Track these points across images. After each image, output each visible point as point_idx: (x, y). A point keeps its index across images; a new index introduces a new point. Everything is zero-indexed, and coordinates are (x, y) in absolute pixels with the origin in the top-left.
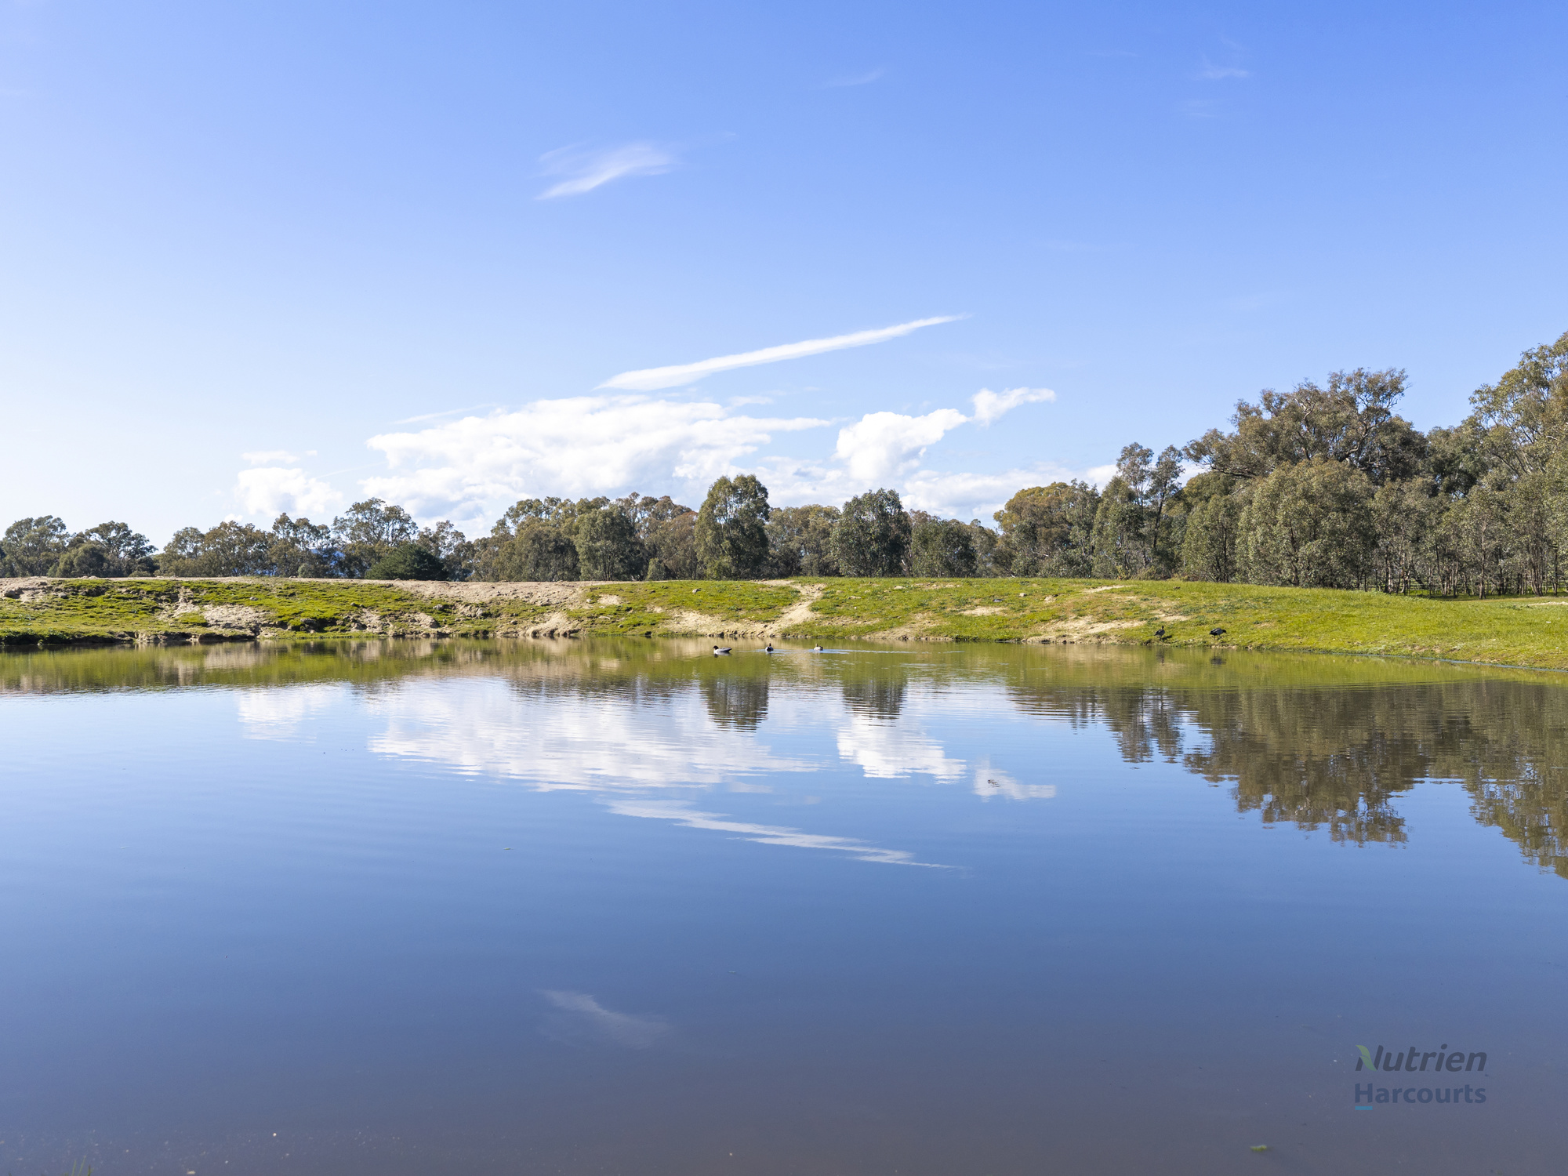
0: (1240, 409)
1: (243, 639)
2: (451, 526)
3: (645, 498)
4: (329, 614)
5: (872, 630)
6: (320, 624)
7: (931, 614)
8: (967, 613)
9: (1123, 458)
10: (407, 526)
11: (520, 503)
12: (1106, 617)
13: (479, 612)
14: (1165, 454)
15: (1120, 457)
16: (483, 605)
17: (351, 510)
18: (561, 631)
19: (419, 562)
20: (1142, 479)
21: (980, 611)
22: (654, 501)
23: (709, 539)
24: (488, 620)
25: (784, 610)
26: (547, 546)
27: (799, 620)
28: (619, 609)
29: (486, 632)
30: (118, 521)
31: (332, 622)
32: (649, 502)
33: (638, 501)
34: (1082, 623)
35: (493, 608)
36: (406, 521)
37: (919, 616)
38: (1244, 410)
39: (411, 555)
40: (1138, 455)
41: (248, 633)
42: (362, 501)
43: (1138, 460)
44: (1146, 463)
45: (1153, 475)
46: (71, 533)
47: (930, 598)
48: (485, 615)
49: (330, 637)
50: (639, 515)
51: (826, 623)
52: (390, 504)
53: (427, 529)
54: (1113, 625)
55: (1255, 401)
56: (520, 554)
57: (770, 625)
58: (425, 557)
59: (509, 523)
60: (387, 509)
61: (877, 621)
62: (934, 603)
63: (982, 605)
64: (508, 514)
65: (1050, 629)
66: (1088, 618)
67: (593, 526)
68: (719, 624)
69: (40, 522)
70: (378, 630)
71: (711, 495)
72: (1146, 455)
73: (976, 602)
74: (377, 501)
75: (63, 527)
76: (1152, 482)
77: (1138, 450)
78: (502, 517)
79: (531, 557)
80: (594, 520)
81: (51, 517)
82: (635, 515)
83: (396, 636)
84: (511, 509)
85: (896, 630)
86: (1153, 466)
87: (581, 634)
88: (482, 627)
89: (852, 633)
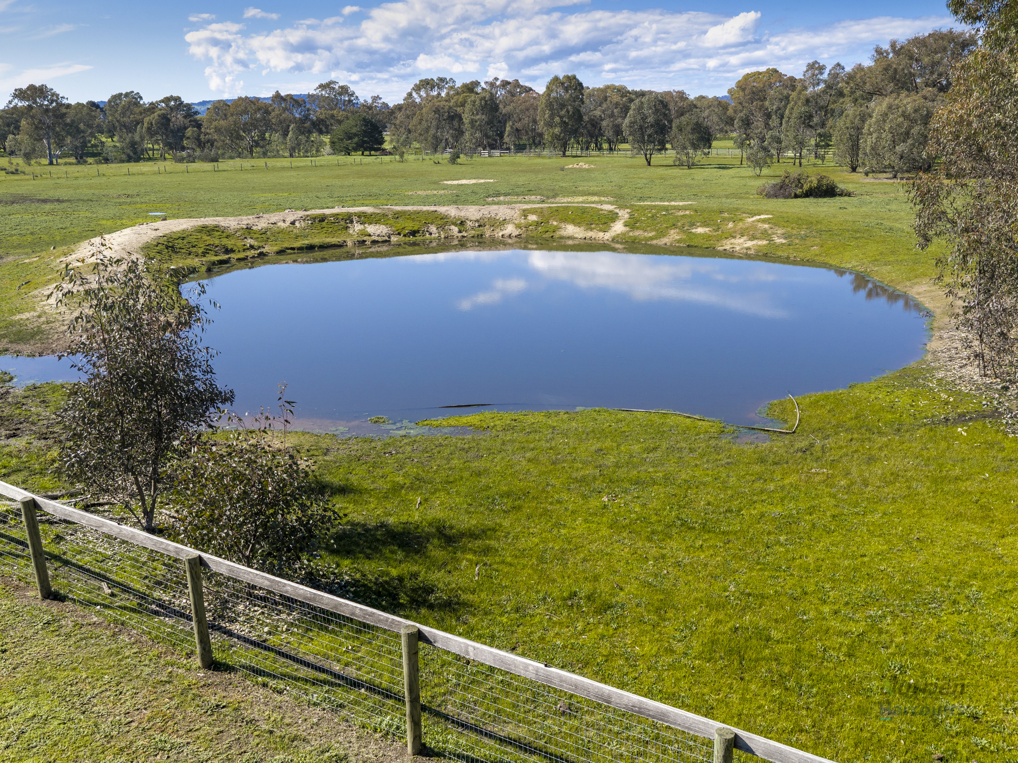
0: (876, 51)
1: (386, 241)
2: (380, 99)
3: (502, 81)
4: (416, 228)
5: (651, 238)
6: (414, 233)
7: (677, 230)
8: (694, 231)
9: (807, 71)
10: (353, 98)
11: (421, 81)
12: (753, 238)
13: (477, 225)
14: (834, 68)
15: (805, 70)
16: (477, 221)
17: (317, 88)
18: (514, 234)
19: (366, 126)
20: (818, 84)
21: (700, 230)
22: (508, 83)
23: (547, 116)
24: (481, 228)
25: (612, 225)
26: (443, 115)
27: (619, 232)
28: (537, 222)
29: (482, 235)
30: (175, 95)
31: (418, 232)
32: (505, 84)
33: (498, 83)
34: (742, 240)
35: (482, 222)
36: (352, 95)
37: (672, 232)
38: (879, 51)
39: (360, 121)
40: (817, 69)
41: (387, 238)
42: (324, 82)
43: (817, 72)
44: (822, 74)
45: (825, 81)
46: (146, 102)
47: (678, 221)
48: (479, 226)
49: (419, 238)
50: (499, 93)
51: (631, 234)
52: (341, 84)
53: (365, 101)
54: (755, 242)
55: (886, 47)
56: (427, 121)
57: (606, 233)
58: (368, 122)
59: (414, 94)
60: (339, 87)
61: (654, 233)
62: (679, 224)
63: (700, 226)
64: (413, 89)
65: (728, 243)
66: (745, 238)
67: (474, 106)
68: (583, 232)
69: (127, 95)
70: (437, 235)
71: (548, 88)
72: (822, 68)
73: (698, 224)
74: (334, 83)
75: (141, 98)
76: (824, 86)
77: (817, 66)
78: (410, 91)
79: (434, 123)
80: (474, 102)
81: (133, 92)
82: (497, 93)
83: (445, 238)
84: (416, 85)
85: (662, 239)
86: (825, 76)
87: (523, 236)
88: (479, 233)
89: (643, 240)
